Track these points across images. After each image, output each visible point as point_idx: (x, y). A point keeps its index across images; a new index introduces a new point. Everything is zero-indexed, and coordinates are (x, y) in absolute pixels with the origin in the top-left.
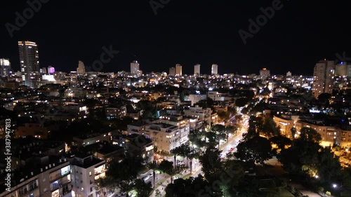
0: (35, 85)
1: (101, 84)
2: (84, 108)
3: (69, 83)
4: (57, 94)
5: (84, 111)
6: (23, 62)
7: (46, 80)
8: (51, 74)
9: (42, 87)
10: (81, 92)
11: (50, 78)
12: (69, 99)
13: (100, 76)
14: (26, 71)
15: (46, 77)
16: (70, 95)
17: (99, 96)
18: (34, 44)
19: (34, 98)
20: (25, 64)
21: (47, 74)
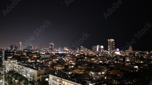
0: (113, 56)
1: (142, 57)
2: (137, 67)
3: (126, 55)
4: (122, 60)
5: (136, 68)
6: (109, 47)
7: (116, 54)
8: (118, 51)
9: (115, 56)
10: (133, 60)
11: (118, 53)
12: (128, 62)
13: (140, 53)
14: (110, 50)
15: (116, 53)
16: (128, 60)
17: (142, 62)
18: (113, 40)
19: (114, 60)
20: (110, 47)
21: (116, 51)
